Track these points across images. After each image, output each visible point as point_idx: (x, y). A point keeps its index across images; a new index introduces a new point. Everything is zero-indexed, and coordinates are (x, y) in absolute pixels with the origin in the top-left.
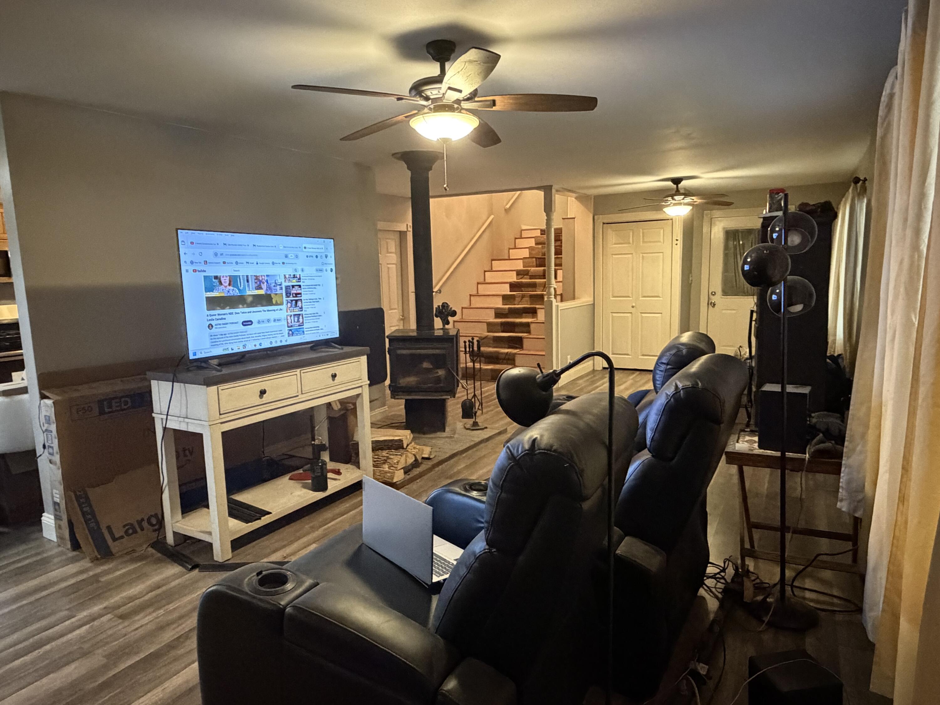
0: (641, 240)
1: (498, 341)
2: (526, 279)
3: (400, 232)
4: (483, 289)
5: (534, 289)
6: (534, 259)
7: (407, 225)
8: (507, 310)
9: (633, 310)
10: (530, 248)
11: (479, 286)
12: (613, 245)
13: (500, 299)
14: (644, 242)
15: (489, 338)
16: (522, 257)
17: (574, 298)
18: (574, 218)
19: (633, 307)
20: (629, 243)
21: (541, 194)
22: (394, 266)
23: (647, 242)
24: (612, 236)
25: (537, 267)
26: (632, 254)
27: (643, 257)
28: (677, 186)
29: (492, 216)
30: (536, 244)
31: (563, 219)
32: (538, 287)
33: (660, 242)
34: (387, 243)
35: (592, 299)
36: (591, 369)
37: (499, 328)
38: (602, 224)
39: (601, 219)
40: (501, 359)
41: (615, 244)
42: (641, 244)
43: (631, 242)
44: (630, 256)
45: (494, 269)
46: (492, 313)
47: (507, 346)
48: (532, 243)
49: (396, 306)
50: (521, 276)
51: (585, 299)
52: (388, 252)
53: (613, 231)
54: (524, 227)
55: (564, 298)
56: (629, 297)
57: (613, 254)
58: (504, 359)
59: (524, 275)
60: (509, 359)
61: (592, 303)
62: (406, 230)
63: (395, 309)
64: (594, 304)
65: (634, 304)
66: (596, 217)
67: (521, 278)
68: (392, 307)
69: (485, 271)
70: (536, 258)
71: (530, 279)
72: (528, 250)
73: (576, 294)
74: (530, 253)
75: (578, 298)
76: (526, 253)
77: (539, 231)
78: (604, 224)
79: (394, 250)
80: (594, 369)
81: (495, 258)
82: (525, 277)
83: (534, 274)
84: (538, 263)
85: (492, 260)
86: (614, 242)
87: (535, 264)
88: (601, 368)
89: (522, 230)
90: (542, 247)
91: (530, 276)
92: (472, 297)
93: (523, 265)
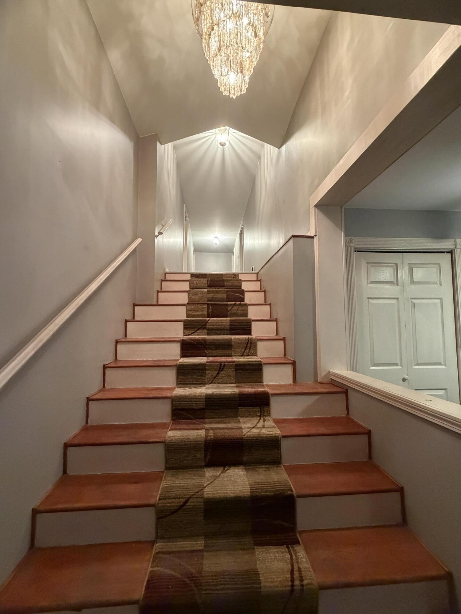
4: (124, 352)
5: (227, 352)
6: (206, 306)
10: (186, 293)
11: (118, 346)
12: (369, 284)
14: (413, 282)
16: (178, 303)
20: (393, 283)
24: (366, 270)
26: (398, 299)
27: (413, 304)
29: (139, 240)
33: (435, 283)
41: (372, 282)
44: (395, 301)
45: (136, 319)
50: (192, 331)
53: (367, 263)
54: (168, 271)
57: (369, 298)
59: (199, 329)
65: (406, 377)
67: (192, 334)
69: (125, 322)
70: (208, 304)
71: (208, 334)
74: (191, 298)
78: (355, 251)
81: (138, 303)
82: (202, 331)
84: (210, 311)
85: (135, 305)
86: (370, 280)
87: (205, 313)
89: (166, 274)
90: (208, 291)
91: (208, 330)
92: (108, 372)
93: (187, 313)
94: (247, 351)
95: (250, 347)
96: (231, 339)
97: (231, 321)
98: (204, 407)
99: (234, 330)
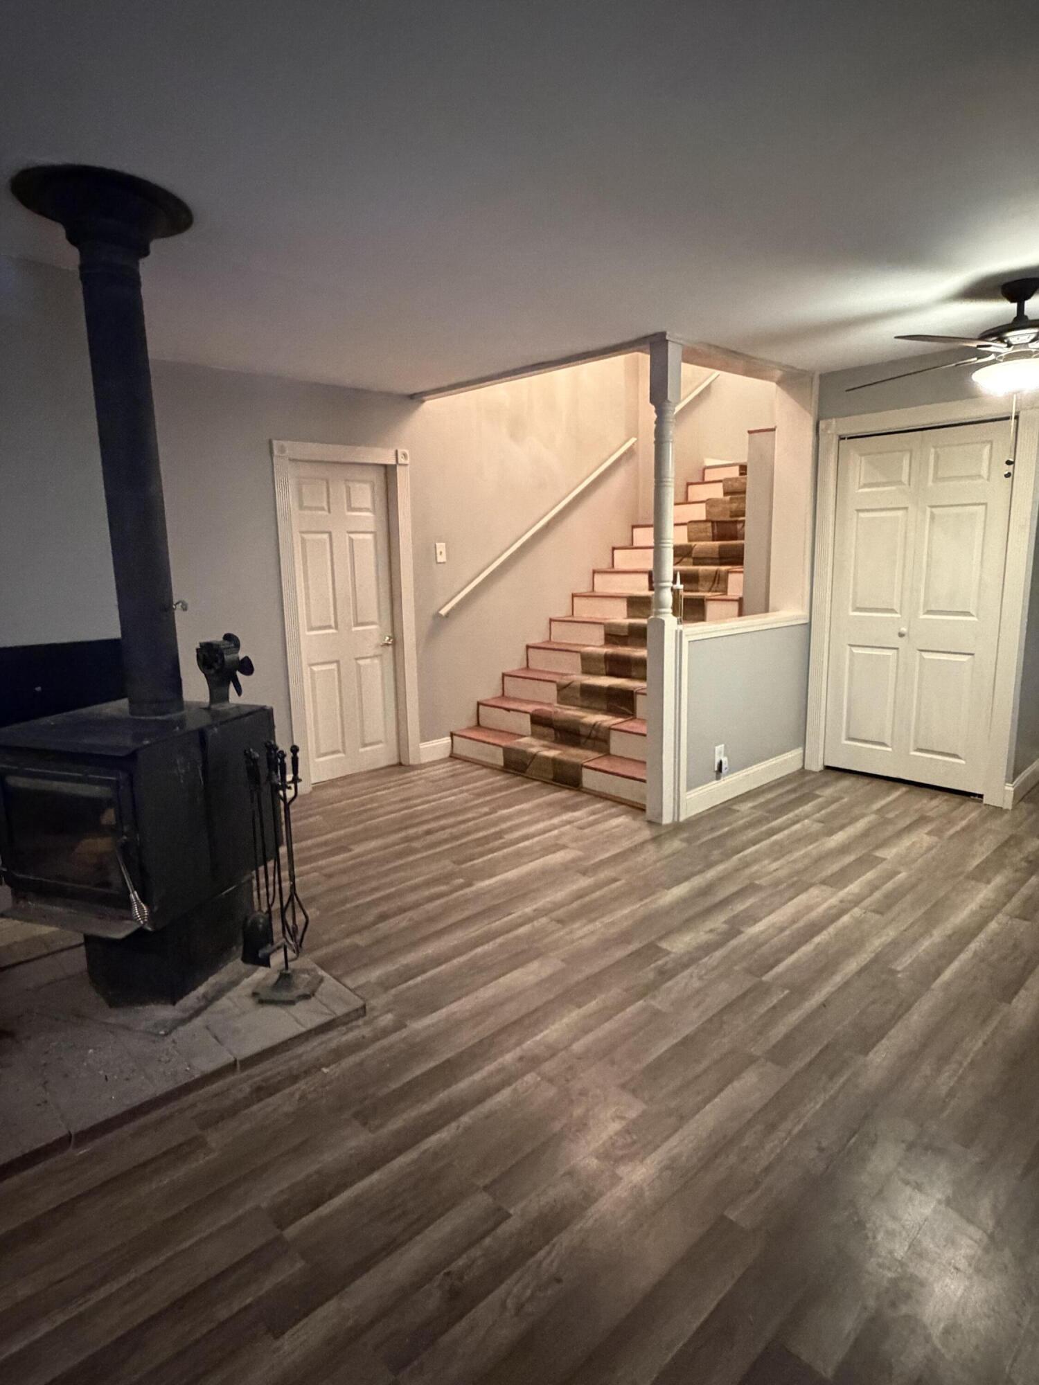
0: (931, 471)
1: (591, 696)
2: (686, 564)
3: (385, 466)
4: (601, 583)
5: (693, 586)
6: (714, 525)
7: (397, 452)
8: (626, 630)
9: (900, 642)
10: (710, 503)
11: (597, 577)
12: (859, 488)
13: (622, 606)
14: (937, 479)
15: (574, 688)
16: (686, 521)
17: (766, 610)
18: (773, 430)
19: (901, 635)
20: (900, 483)
21: (643, 360)
22: (369, 537)
23: (944, 479)
24: (858, 466)
25: (713, 540)
26: (906, 508)
27: (933, 517)
28: (1021, 309)
29: (633, 440)
30: (726, 494)
31: (750, 432)
32: (700, 583)
33: (980, 476)
34: (348, 489)
35: (806, 613)
36: (797, 766)
37: (603, 666)
38: (835, 439)
39: (834, 427)
40: (583, 736)
41: (865, 486)
42: (930, 483)
43: (905, 478)
44: (900, 513)
45: (635, 545)
46: (599, 633)
47: (605, 707)
48: (717, 492)
49: (374, 617)
51: (788, 612)
52: (351, 509)
53: (861, 455)
54: (709, 462)
55: (745, 607)
56: (892, 611)
57: (858, 511)
58: (589, 737)
59: (685, 557)
60: (596, 738)
61: (807, 621)
62: (393, 462)
63: (372, 623)
64: (809, 625)
65: (904, 630)
66: (822, 425)
68: (360, 619)
69: (614, 549)
70: (716, 522)
71: (694, 564)
72: (703, 505)
73: (771, 602)
74: (708, 513)
75: (775, 610)
76: (699, 512)
77: (737, 468)
78: (841, 438)
79: (368, 505)
80: (803, 767)
81: (641, 523)
82: (685, 560)
83: (702, 555)
84: (716, 531)
85: (634, 527)
86: (863, 481)
87: (710, 534)
88: (819, 767)
89: (705, 468)
90: (731, 499)
91: (694, 558)
92: (575, 599)
93: (689, 536)
94: (716, 585)
95: (719, 580)
96: (697, 571)
97: (721, 547)
98: (626, 634)
99: (725, 558)
